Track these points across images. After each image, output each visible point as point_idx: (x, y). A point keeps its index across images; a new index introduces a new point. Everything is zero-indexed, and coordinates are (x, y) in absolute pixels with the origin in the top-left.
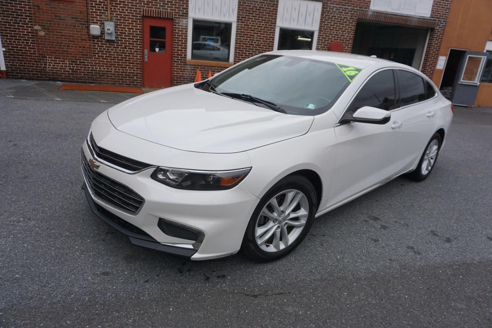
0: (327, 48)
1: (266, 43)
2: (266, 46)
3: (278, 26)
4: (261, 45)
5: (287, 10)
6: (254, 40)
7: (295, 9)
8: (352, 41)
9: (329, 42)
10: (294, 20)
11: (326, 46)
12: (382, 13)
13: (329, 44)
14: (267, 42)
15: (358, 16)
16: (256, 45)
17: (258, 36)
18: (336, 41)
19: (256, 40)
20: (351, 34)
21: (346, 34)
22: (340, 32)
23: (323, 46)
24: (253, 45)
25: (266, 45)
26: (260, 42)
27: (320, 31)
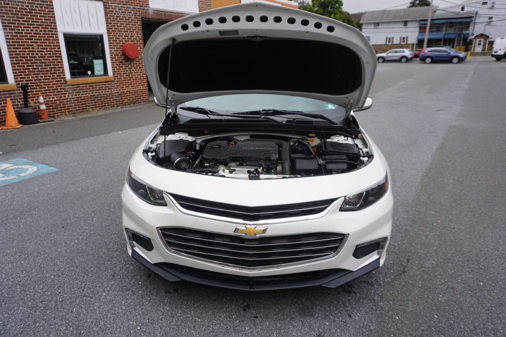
0: (120, 51)
1: (51, 53)
2: (53, 57)
3: (61, 32)
4: (46, 56)
5: (66, 12)
6: (35, 51)
7: (75, 11)
8: (142, 41)
9: (121, 44)
10: (77, 23)
11: (119, 50)
12: (162, 11)
13: (121, 47)
14: (52, 51)
15: (141, 15)
16: (39, 57)
17: (38, 46)
18: (127, 42)
19: (38, 51)
20: (140, 34)
21: (135, 34)
22: (129, 32)
23: (116, 49)
24: (36, 57)
25: (52, 55)
26: (43, 53)
27: (108, 33)
